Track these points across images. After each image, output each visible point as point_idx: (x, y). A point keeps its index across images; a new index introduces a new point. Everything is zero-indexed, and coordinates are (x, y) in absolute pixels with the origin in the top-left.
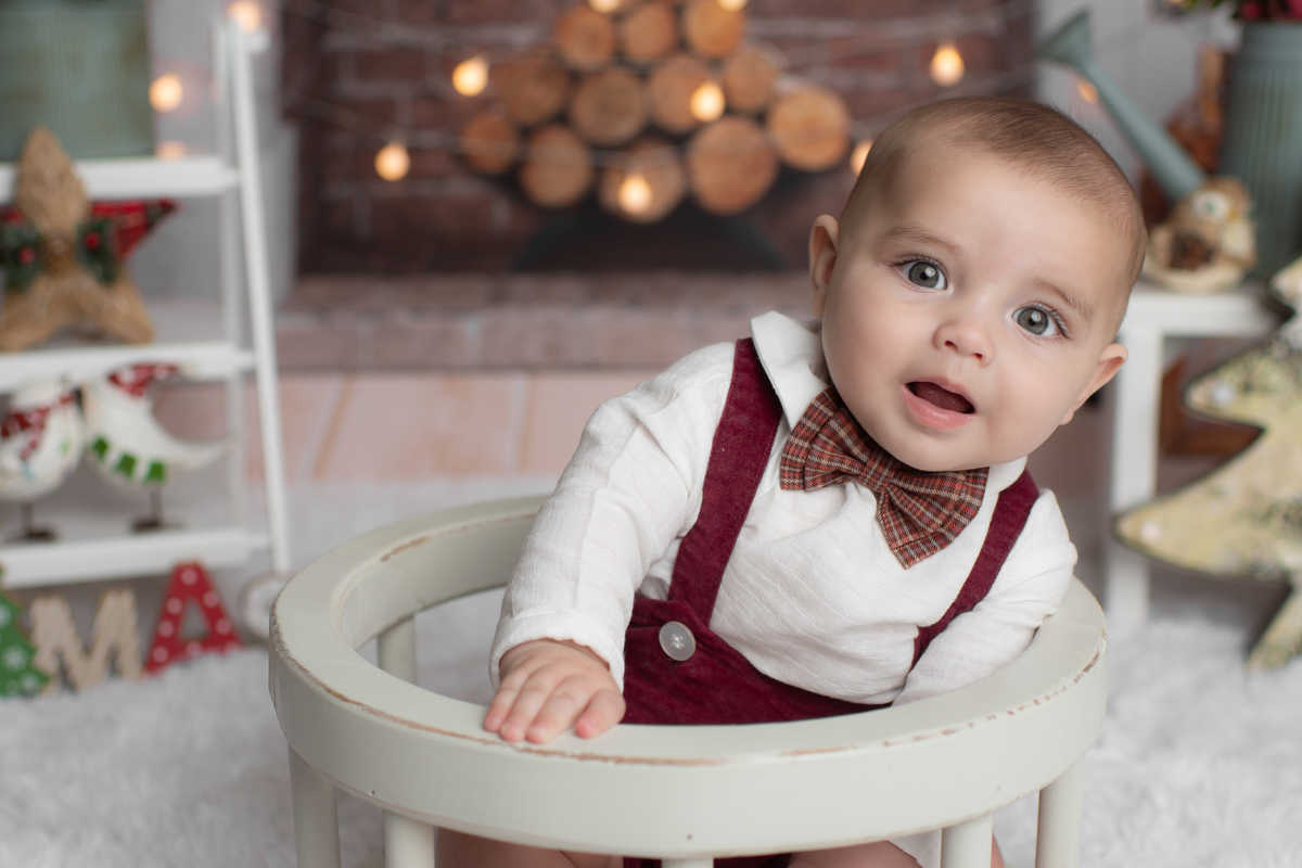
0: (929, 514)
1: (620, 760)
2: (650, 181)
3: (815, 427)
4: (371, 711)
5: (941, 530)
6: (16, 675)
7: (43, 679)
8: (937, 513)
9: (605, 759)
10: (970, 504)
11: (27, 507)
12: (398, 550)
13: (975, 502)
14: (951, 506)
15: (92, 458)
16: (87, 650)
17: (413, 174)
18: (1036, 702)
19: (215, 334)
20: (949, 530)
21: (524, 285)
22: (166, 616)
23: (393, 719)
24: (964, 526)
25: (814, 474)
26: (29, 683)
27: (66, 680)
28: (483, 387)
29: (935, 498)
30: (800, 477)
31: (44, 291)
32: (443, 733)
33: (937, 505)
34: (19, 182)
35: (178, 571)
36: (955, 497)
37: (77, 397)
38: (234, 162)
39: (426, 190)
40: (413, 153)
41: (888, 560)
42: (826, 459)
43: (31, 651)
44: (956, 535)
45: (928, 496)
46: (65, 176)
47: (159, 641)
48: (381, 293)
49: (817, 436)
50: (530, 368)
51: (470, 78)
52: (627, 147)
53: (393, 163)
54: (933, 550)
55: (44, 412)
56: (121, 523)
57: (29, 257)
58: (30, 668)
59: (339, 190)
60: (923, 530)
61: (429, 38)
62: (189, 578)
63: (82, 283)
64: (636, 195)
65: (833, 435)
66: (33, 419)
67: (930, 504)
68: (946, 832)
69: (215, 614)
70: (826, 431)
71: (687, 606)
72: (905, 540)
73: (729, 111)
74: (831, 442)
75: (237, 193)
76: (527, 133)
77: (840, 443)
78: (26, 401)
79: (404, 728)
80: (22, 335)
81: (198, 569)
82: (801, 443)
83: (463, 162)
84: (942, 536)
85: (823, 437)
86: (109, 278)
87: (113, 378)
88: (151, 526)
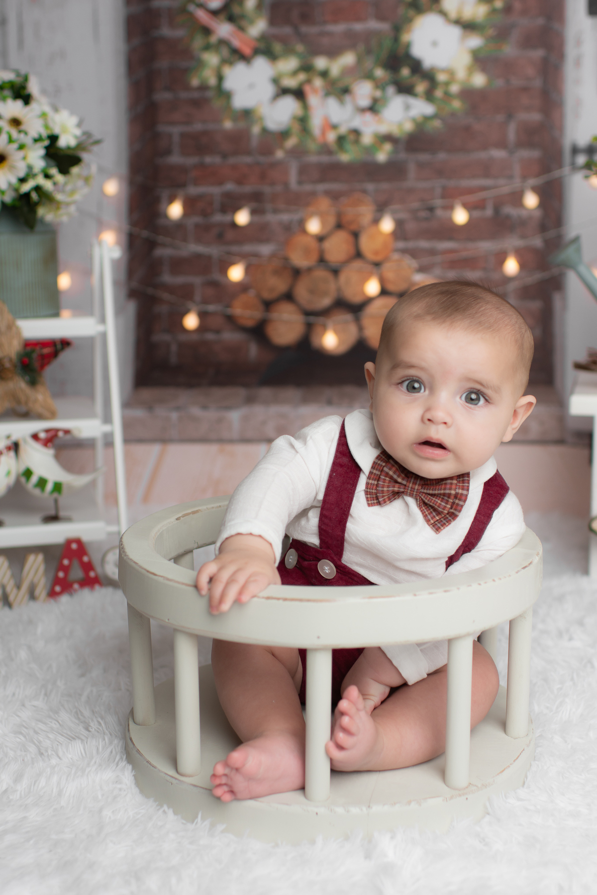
0: (443, 504)
3: (378, 473)
5: (452, 511)
8: (447, 502)
10: (462, 494)
13: (465, 492)
14: (452, 497)
15: (23, 480)
17: (201, 328)
20: (455, 510)
21: (265, 392)
24: (462, 506)
25: (383, 497)
29: (444, 495)
30: (375, 499)
33: (446, 498)
35: (69, 542)
36: (453, 492)
37: (15, 447)
39: (209, 337)
40: (202, 315)
41: (428, 531)
42: (386, 487)
44: (460, 511)
45: (440, 494)
46: (10, 327)
47: (57, 581)
48: (184, 396)
49: (379, 477)
53: (191, 322)
54: (449, 522)
56: (38, 518)
60: (442, 512)
61: (213, 251)
63: (19, 384)
65: (387, 475)
67: (443, 499)
69: (88, 567)
70: (383, 473)
72: (435, 520)
73: (384, 292)
74: (387, 479)
77: (391, 478)
81: (78, 541)
82: (373, 482)
83: (231, 319)
84: (453, 513)
85: (382, 477)
86: (33, 383)
87: (35, 437)
88: (53, 518)
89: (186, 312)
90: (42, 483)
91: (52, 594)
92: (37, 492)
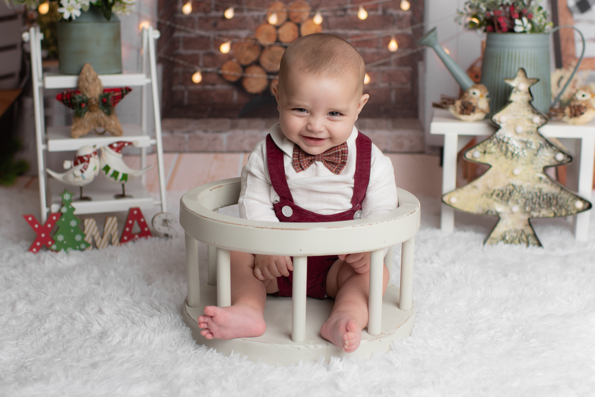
6: (79, 243)
7: (88, 245)
9: (278, 229)
11: (81, 188)
12: (214, 188)
15: (104, 172)
16: (102, 237)
17: (203, 82)
19: (141, 133)
21: (243, 122)
22: (127, 225)
23: (220, 221)
25: (304, 165)
26: (83, 246)
27: (95, 246)
28: (228, 157)
31: (88, 117)
34: (78, 82)
35: (132, 210)
38: (149, 75)
39: (208, 87)
40: (204, 74)
43: (84, 236)
47: (124, 233)
48: (192, 124)
50: (245, 152)
51: (225, 48)
53: (197, 78)
55: (89, 156)
56: (112, 196)
57: (84, 105)
58: (83, 241)
59: (177, 87)
61: (211, 34)
62: (135, 212)
63: (100, 114)
66: (86, 158)
75: (150, 86)
76: (245, 68)
78: (82, 153)
80: (80, 132)
83: (221, 76)
86: (109, 113)
87: (111, 146)
88: (122, 196)
89: (194, 72)
90: (116, 174)
91: (122, 241)
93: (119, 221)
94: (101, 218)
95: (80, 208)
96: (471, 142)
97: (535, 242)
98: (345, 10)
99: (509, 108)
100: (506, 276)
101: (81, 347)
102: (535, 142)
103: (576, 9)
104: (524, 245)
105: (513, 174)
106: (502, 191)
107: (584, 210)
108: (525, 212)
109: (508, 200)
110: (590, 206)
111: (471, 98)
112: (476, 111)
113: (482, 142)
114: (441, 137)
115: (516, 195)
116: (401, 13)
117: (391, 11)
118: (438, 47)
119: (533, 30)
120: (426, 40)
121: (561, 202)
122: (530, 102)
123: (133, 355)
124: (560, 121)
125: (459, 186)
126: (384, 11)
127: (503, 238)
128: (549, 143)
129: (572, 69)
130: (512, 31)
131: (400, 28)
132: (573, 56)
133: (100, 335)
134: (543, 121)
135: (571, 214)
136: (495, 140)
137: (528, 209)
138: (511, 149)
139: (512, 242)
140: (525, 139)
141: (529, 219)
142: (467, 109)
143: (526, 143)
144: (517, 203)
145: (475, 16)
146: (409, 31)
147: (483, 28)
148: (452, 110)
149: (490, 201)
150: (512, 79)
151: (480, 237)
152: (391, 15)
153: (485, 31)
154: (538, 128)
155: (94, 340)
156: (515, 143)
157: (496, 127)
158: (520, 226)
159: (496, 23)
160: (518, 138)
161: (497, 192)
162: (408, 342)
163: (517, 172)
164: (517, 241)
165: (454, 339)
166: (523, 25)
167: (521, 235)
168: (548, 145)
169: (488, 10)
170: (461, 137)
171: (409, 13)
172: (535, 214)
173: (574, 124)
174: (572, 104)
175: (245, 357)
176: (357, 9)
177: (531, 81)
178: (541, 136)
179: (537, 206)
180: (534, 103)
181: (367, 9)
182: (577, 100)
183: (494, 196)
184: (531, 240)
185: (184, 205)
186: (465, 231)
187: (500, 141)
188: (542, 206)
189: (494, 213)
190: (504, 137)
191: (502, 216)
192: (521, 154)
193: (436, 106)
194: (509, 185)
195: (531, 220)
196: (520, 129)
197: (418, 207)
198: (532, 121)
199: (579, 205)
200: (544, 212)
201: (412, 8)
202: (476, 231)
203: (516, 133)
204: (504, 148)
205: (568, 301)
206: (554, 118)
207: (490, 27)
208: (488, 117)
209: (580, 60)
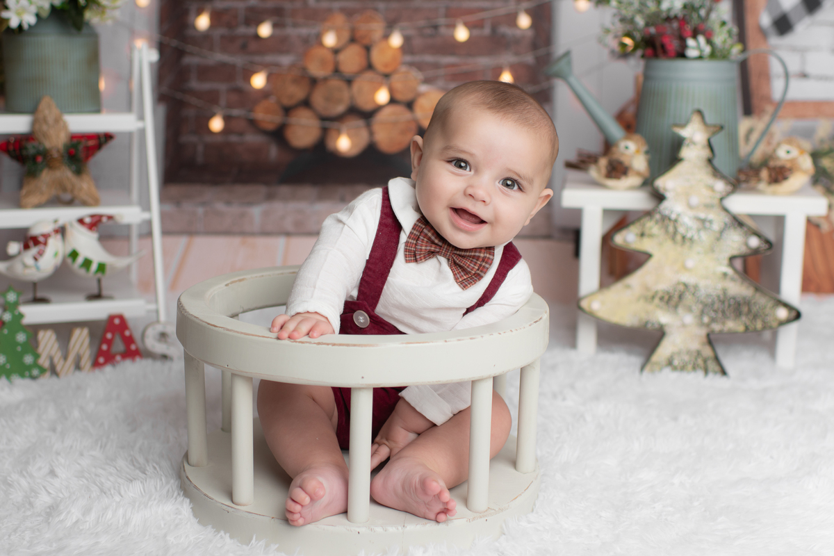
0: (471, 265)
1: (334, 345)
2: (350, 136)
3: (417, 233)
4: (228, 330)
5: (478, 272)
6: (29, 368)
7: (43, 370)
8: (475, 264)
9: (328, 344)
11: (34, 285)
12: (232, 283)
13: (491, 257)
14: (481, 259)
15: (69, 261)
16: (65, 358)
17: (226, 131)
18: (511, 331)
19: (128, 203)
20: (481, 271)
21: (285, 190)
22: (104, 340)
23: (238, 332)
24: (488, 269)
25: (420, 255)
26: (35, 372)
27: (53, 371)
28: (261, 242)
29: (474, 257)
30: (413, 256)
31: (46, 176)
32: (259, 336)
33: (475, 260)
34: (34, 123)
35: (112, 318)
36: (481, 256)
37: (62, 231)
38: (141, 117)
39: (234, 138)
40: (227, 119)
42: (424, 247)
43: (37, 356)
44: (485, 273)
45: (470, 257)
46: (58, 120)
47: (100, 353)
48: (209, 193)
49: (418, 237)
50: (288, 234)
51: (258, 81)
52: (340, 118)
53: (217, 124)
54: (475, 281)
55: (46, 236)
56: (81, 296)
57: (40, 159)
58: (36, 364)
59: (187, 138)
60: (470, 272)
61: (238, 60)
62: (117, 321)
63: (65, 173)
64: (344, 144)
65: (425, 236)
66: (41, 239)
67: (472, 260)
68: (474, 382)
70: (422, 234)
71: (365, 303)
72: (463, 278)
73: (393, 101)
74: (425, 239)
75: (142, 132)
76: (287, 110)
77: (429, 239)
78: (36, 231)
79: (243, 335)
80: (34, 199)
81: (121, 317)
82: (412, 241)
83: (253, 123)
84: (479, 274)
85: (421, 238)
86: (79, 172)
87: (81, 221)
88: (97, 296)
89: (212, 115)
90: (87, 263)
91: (96, 364)
92: (82, 272)
93: (92, 335)
94: (64, 330)
95: (33, 314)
96: (622, 220)
97: (717, 368)
98: (436, 27)
99: (679, 169)
100: (675, 419)
101: (15, 531)
102: (717, 220)
103: (772, 31)
104: (700, 374)
105: (685, 268)
106: (668, 293)
107: (789, 321)
108: (702, 324)
109: (676, 307)
110: (798, 316)
111: (623, 154)
112: (630, 173)
113: (639, 219)
114: (577, 213)
115: (689, 298)
116: (518, 33)
117: (505, 30)
118: (572, 80)
119: (713, 55)
120: (555, 68)
121: (754, 309)
122: (710, 161)
123: (97, 543)
124: (752, 190)
125: (603, 285)
126: (494, 29)
127: (670, 363)
128: (737, 222)
129: (766, 118)
130: (681, 55)
131: (517, 54)
132: (768, 99)
133: (48, 510)
134: (729, 188)
135: (771, 328)
136: (657, 216)
137: (706, 319)
138: (681, 230)
139: (683, 368)
140: (702, 215)
141: (708, 335)
142: (617, 170)
143: (703, 221)
144: (689, 310)
145: (629, 35)
146: (529, 59)
147: (639, 52)
148: (594, 173)
149: (650, 307)
150: (683, 126)
151: (636, 361)
152: (503, 36)
153: (643, 56)
154: (721, 199)
155: (38, 519)
156: (687, 222)
157: (659, 197)
158: (695, 345)
159: (658, 44)
160: (691, 213)
161: (660, 294)
162: (530, 522)
163: (690, 264)
164: (690, 367)
165: (601, 517)
166: (699, 47)
167: (696, 359)
168: (737, 223)
169: (647, 25)
170: (607, 212)
171: (530, 34)
172: (716, 327)
173: (774, 194)
174: (772, 164)
175: (274, 547)
176: (453, 26)
177: (712, 129)
178: (726, 210)
179: (720, 315)
180: (716, 162)
181: (468, 26)
182: (778, 158)
183: (657, 301)
184: (712, 365)
185: (182, 306)
186: (612, 351)
187: (665, 219)
188: (728, 313)
189: (656, 326)
190: (672, 212)
191: (667, 330)
192: (696, 237)
193: (570, 165)
194: (679, 283)
195: (712, 337)
196: (695, 200)
197: (546, 312)
198: (712, 189)
199: (782, 313)
200: (732, 325)
201: (535, 25)
202: (630, 352)
203: (690, 207)
204: (671, 229)
205: (772, 457)
206: (744, 185)
207: (649, 51)
208: (648, 183)
209: (779, 105)
